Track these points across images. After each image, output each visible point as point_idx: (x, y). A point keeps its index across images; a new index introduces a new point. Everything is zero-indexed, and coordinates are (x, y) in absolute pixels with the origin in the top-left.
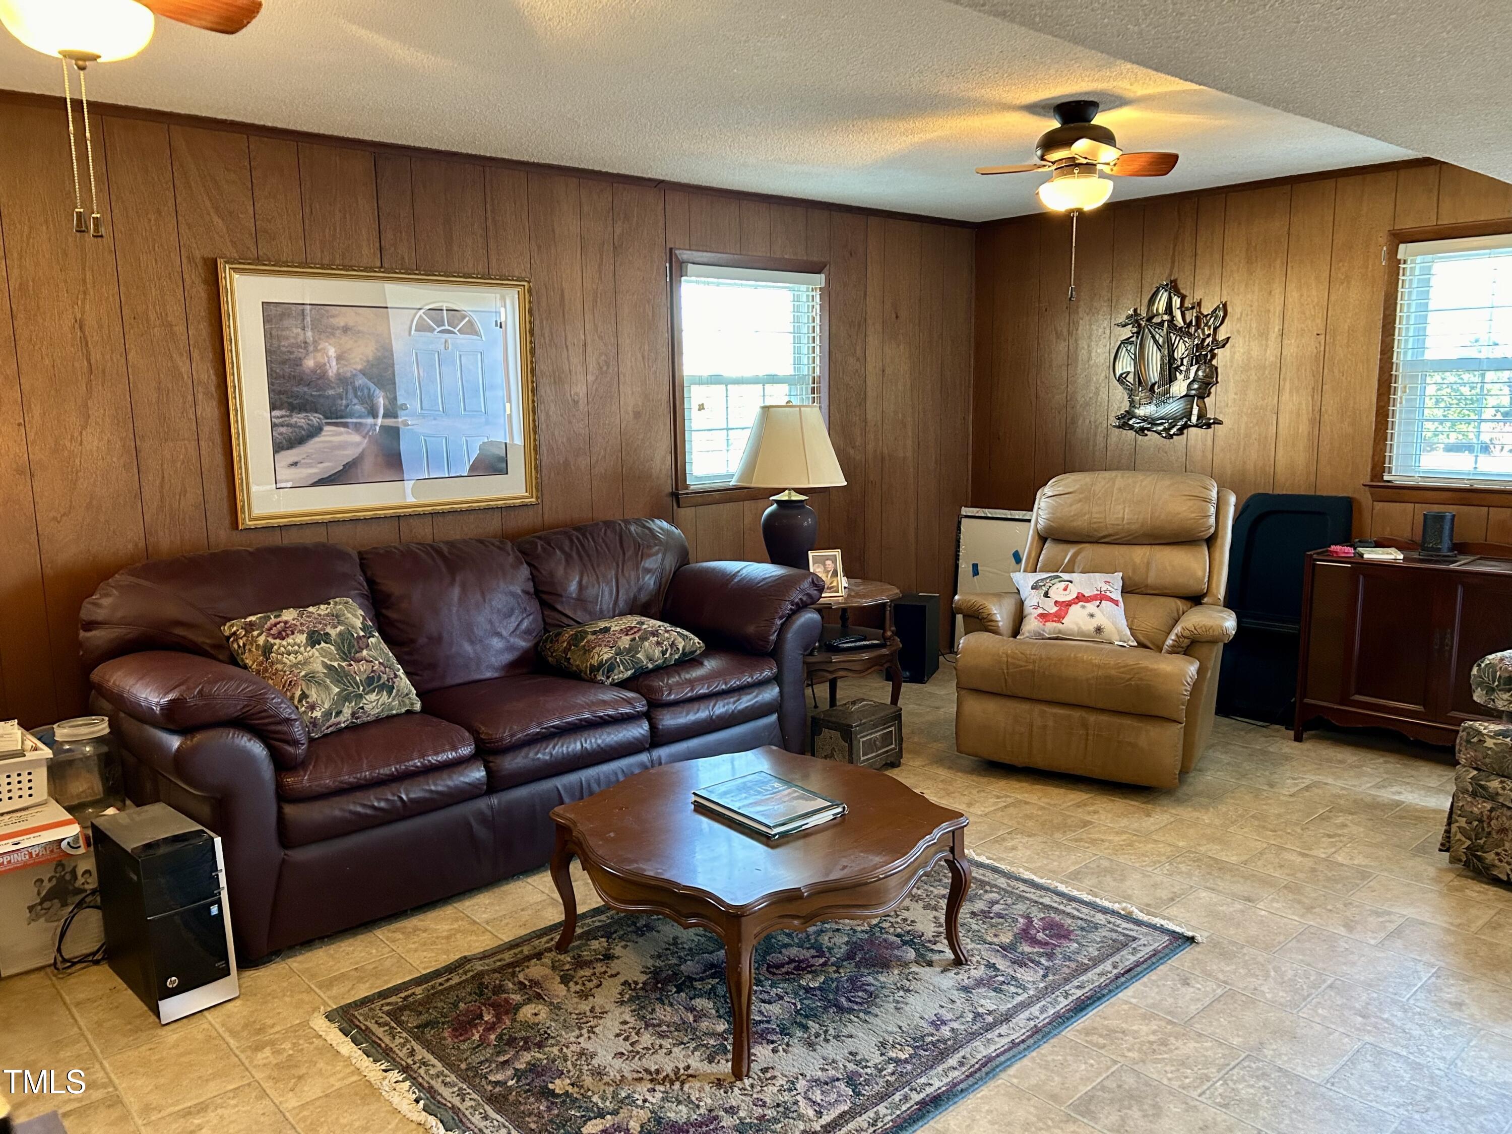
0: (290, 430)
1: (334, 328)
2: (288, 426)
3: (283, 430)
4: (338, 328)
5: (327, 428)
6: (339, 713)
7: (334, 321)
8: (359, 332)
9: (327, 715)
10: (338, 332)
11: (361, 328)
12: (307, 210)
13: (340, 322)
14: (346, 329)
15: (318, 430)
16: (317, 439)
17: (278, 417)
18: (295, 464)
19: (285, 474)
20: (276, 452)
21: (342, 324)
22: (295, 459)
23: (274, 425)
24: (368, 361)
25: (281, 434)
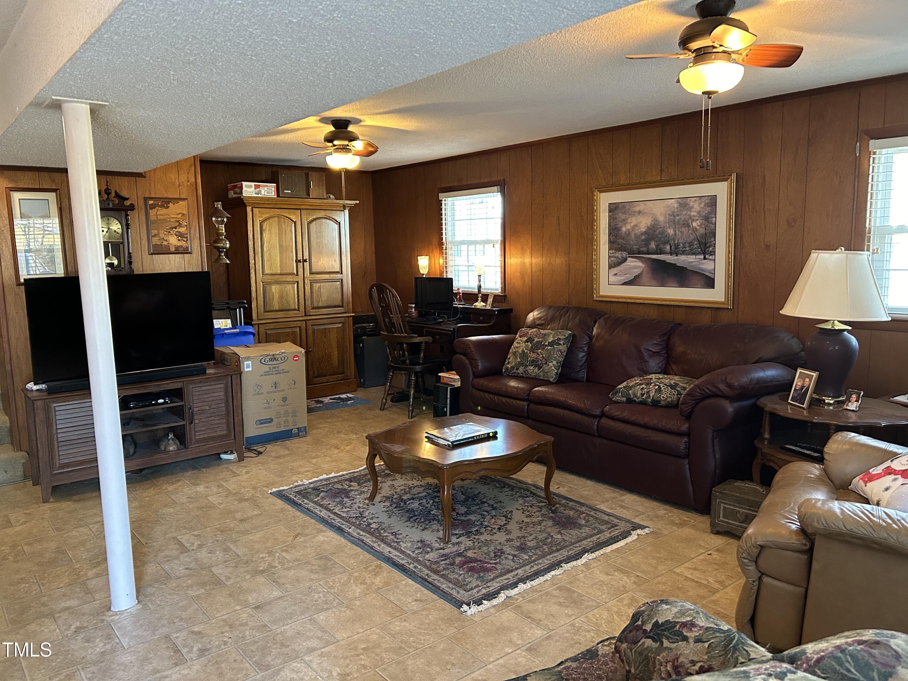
0: (615, 259)
1: (635, 212)
2: (615, 257)
3: (613, 259)
4: (636, 212)
5: (629, 259)
6: (517, 369)
7: (635, 209)
8: (645, 213)
9: (513, 368)
10: (636, 214)
11: (645, 211)
12: (632, 159)
13: (637, 209)
14: (639, 212)
15: (624, 260)
16: (624, 264)
17: (611, 253)
18: (616, 274)
19: (613, 279)
20: (609, 268)
21: (638, 210)
22: (615, 272)
23: (609, 257)
24: (648, 227)
25: (612, 261)
